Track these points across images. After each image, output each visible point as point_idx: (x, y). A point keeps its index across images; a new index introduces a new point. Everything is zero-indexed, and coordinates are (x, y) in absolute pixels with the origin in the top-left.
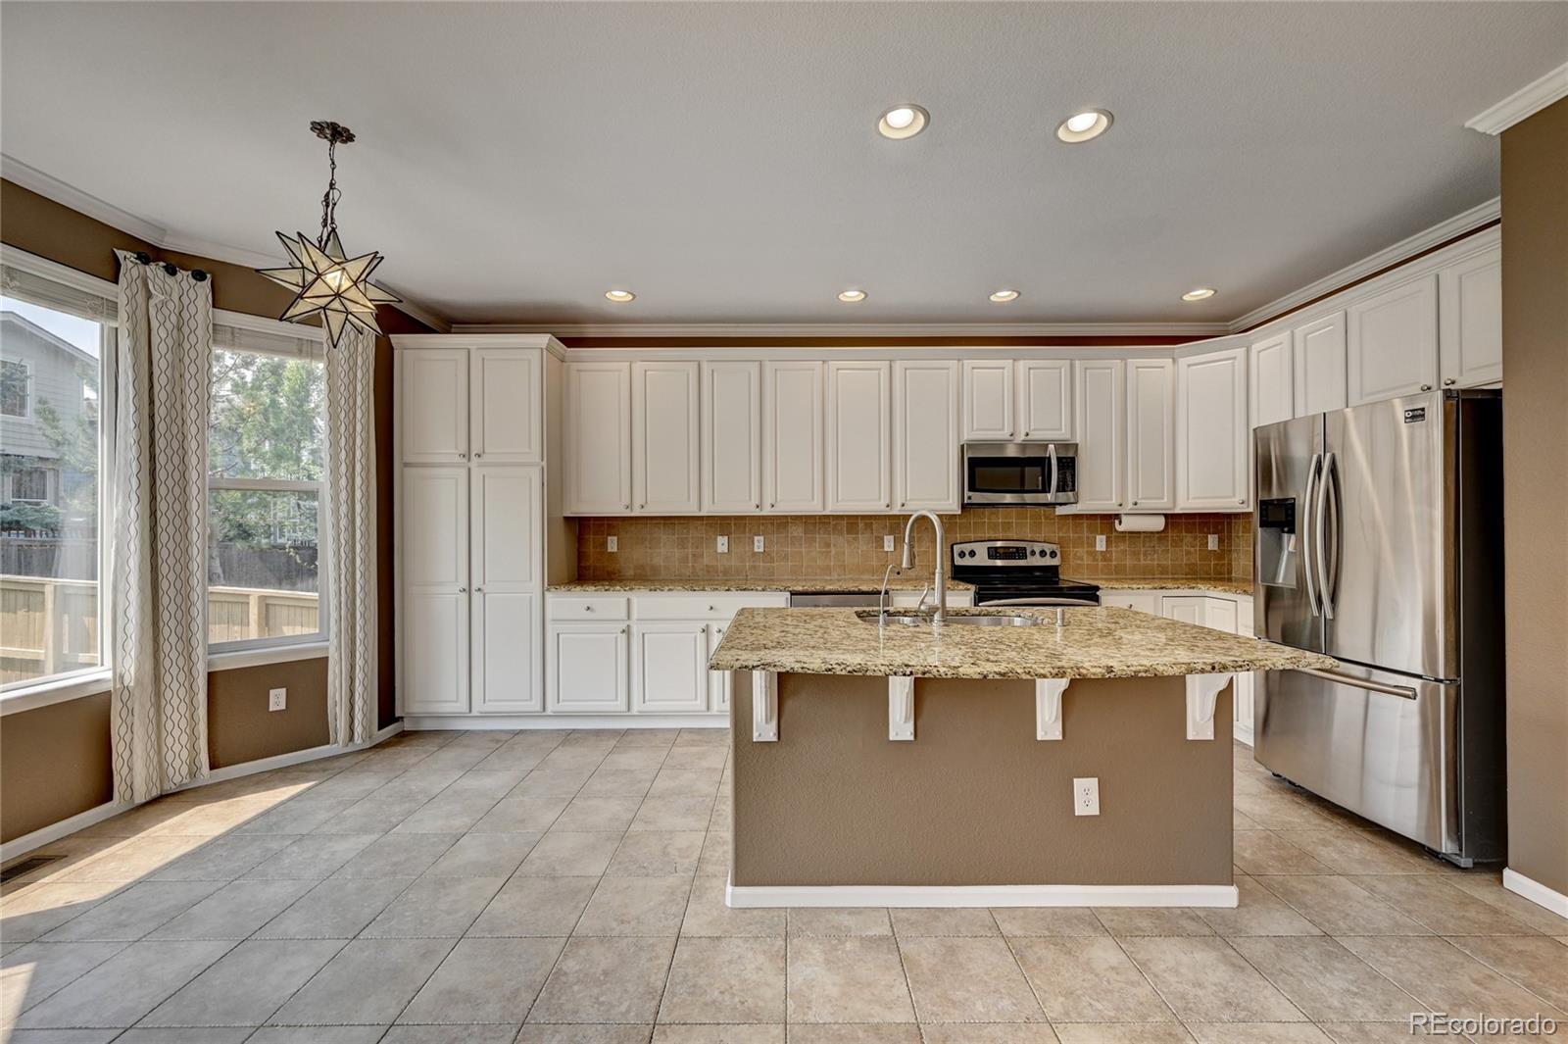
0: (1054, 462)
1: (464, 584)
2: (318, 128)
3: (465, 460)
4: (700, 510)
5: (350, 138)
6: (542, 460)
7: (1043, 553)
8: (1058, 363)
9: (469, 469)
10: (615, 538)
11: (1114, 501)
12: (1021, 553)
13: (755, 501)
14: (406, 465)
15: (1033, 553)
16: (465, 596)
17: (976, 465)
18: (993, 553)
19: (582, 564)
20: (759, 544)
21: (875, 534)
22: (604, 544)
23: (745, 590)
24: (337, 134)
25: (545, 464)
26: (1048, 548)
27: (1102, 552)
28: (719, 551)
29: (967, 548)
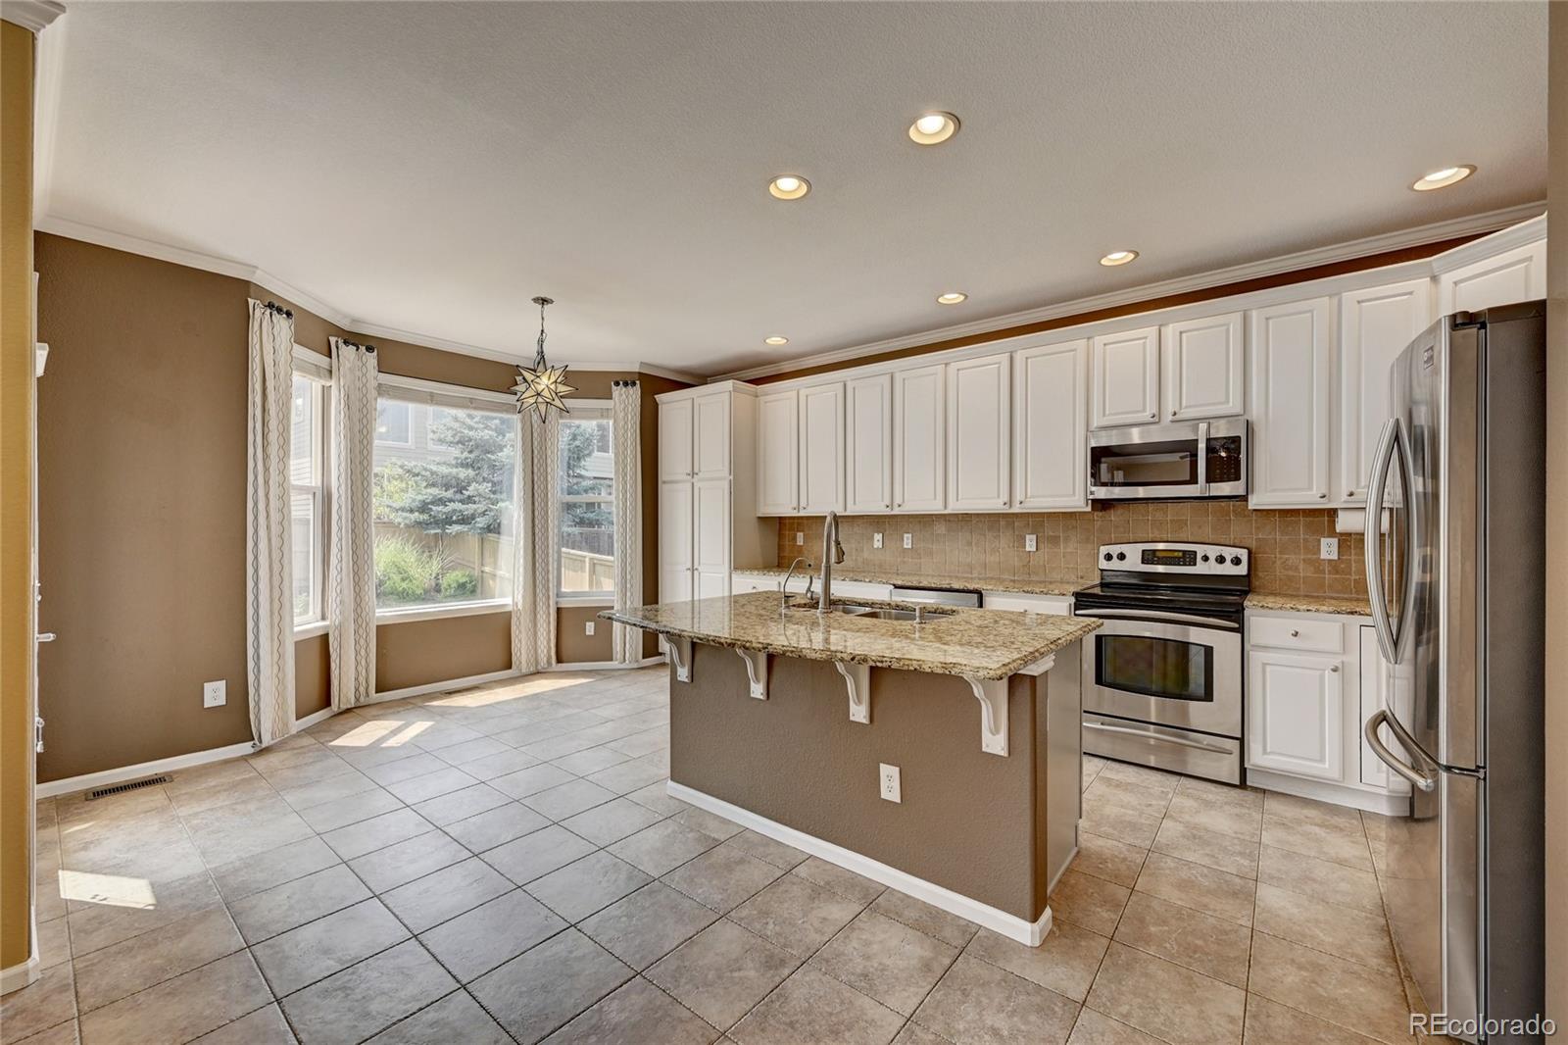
0: (1202, 446)
1: (689, 565)
2: (536, 300)
3: (689, 477)
4: (845, 510)
5: (552, 302)
6: (730, 474)
7: (1221, 560)
8: (1221, 319)
9: (693, 484)
10: (802, 534)
11: (1314, 491)
12: (1189, 558)
13: (887, 501)
14: (664, 482)
15: (1206, 558)
16: (689, 573)
17: (1098, 455)
18: (1148, 557)
19: (781, 555)
20: (907, 541)
21: (1016, 533)
22: (794, 538)
23: (856, 580)
24: (544, 301)
25: (732, 477)
26: (1229, 553)
27: (1330, 561)
28: (875, 546)
29: (1115, 550)
